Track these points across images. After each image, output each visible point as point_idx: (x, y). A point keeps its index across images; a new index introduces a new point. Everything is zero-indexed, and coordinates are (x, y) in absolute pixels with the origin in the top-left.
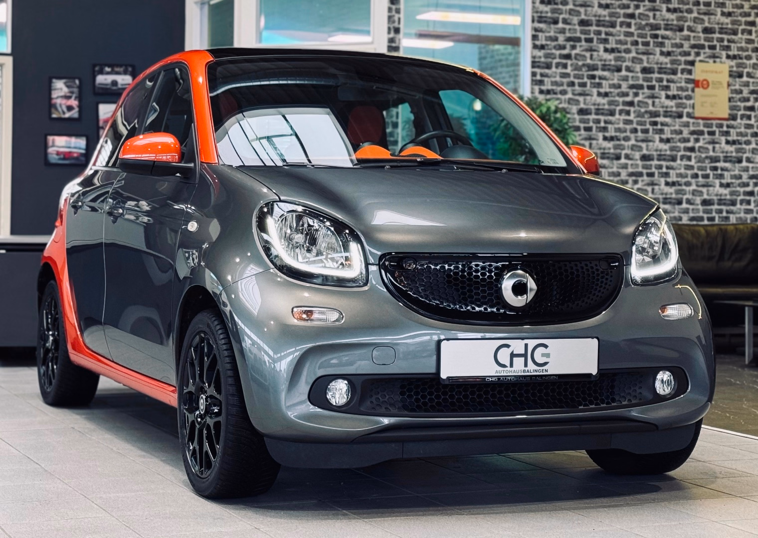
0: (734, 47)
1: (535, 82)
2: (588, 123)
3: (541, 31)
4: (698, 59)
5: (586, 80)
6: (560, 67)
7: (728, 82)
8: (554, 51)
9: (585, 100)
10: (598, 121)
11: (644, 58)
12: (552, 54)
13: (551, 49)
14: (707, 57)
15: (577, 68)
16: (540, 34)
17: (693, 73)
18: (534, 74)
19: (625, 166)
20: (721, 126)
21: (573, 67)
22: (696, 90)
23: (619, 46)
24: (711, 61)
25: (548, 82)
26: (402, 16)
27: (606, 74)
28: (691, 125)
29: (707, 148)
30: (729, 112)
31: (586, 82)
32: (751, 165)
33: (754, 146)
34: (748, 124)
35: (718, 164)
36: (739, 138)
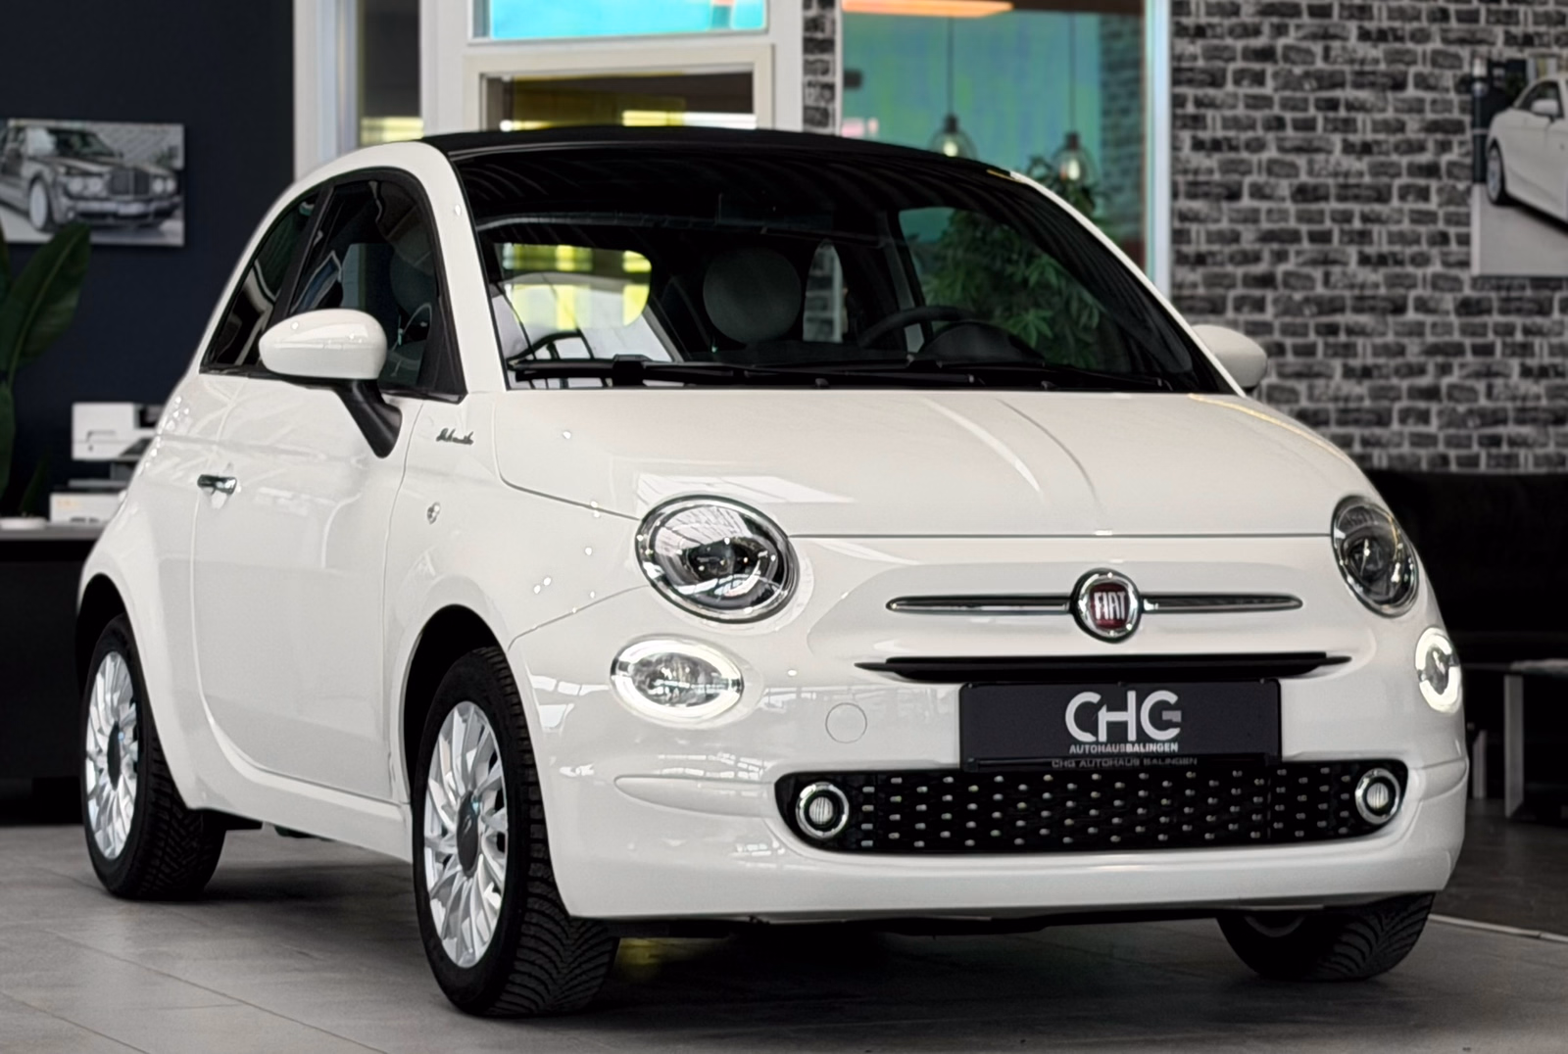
1: (1180, 121)
2: (1321, 221)
5: (1312, 112)
6: (1245, 83)
8: (1229, 41)
9: (1311, 163)
10: (1346, 217)
11: (1464, 52)
12: (1226, 48)
13: (1221, 37)
15: (1287, 82)
18: (1177, 101)
19: (1417, 330)
21: (1281, 81)
23: (1397, 24)
25: (1214, 119)
27: (1364, 95)
31: (1315, 119)
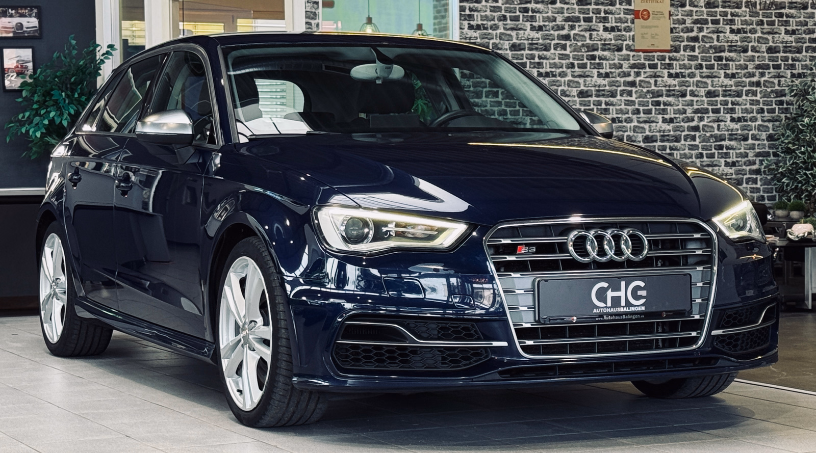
1: (463, 17)
2: (522, 59)
5: (518, 13)
7: (670, 12)
9: (517, 34)
10: (532, 57)
17: (632, 3)
18: (462, 9)
20: (663, 58)
22: (635, 20)
25: (477, 16)
27: (539, 6)
28: (631, 58)
29: (649, 82)
30: (672, 43)
31: (519, 16)
32: (695, 99)
33: (698, 78)
34: (691, 56)
35: (660, 99)
36: (683, 71)
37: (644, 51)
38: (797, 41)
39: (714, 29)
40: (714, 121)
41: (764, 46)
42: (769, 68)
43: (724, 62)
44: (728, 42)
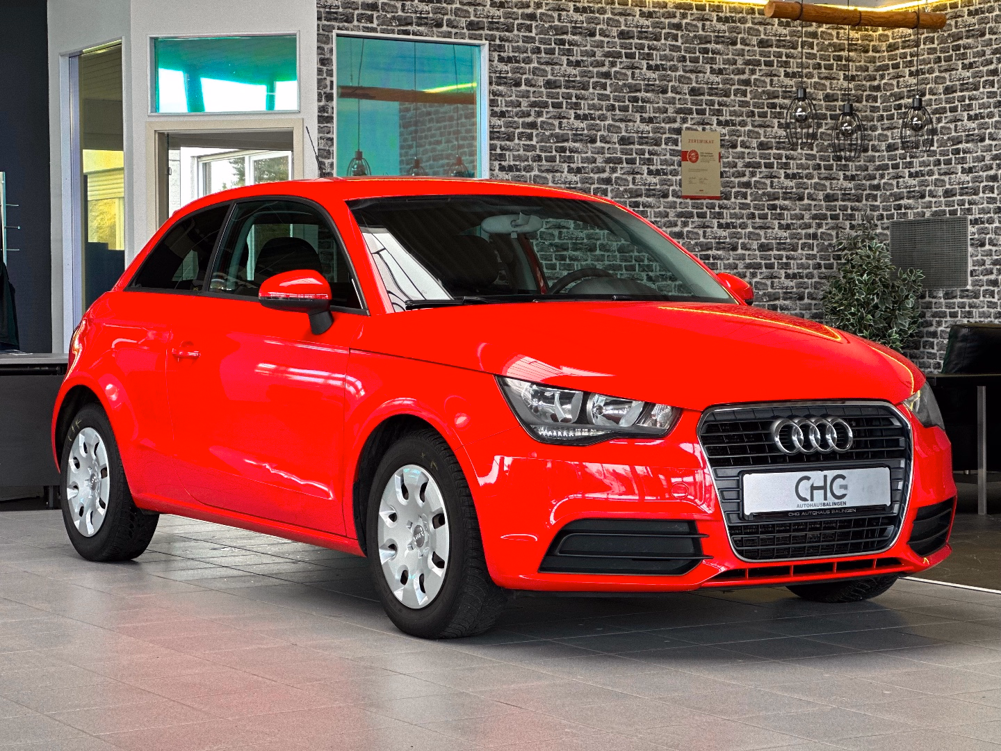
0: (726, 110)
1: (493, 157)
3: (500, 95)
4: (685, 125)
5: (554, 153)
6: (524, 139)
7: (720, 153)
8: (516, 119)
9: (554, 178)
11: (622, 125)
12: (515, 122)
13: (512, 117)
14: (694, 124)
15: (543, 139)
16: (500, 99)
17: (680, 144)
18: (492, 148)
19: (601, 259)
20: (712, 207)
21: (540, 138)
22: (682, 162)
23: (592, 112)
24: (700, 128)
25: (509, 156)
26: (334, 79)
27: (577, 145)
28: (678, 206)
29: (697, 234)
30: (722, 189)
31: (555, 156)
32: (747, 253)
33: (751, 230)
34: (743, 204)
35: (710, 252)
36: (733, 221)
37: (692, 198)
38: (858, 187)
39: (767, 174)
40: (767, 278)
41: (821, 193)
42: (826, 219)
43: (778, 211)
44: (782, 189)
